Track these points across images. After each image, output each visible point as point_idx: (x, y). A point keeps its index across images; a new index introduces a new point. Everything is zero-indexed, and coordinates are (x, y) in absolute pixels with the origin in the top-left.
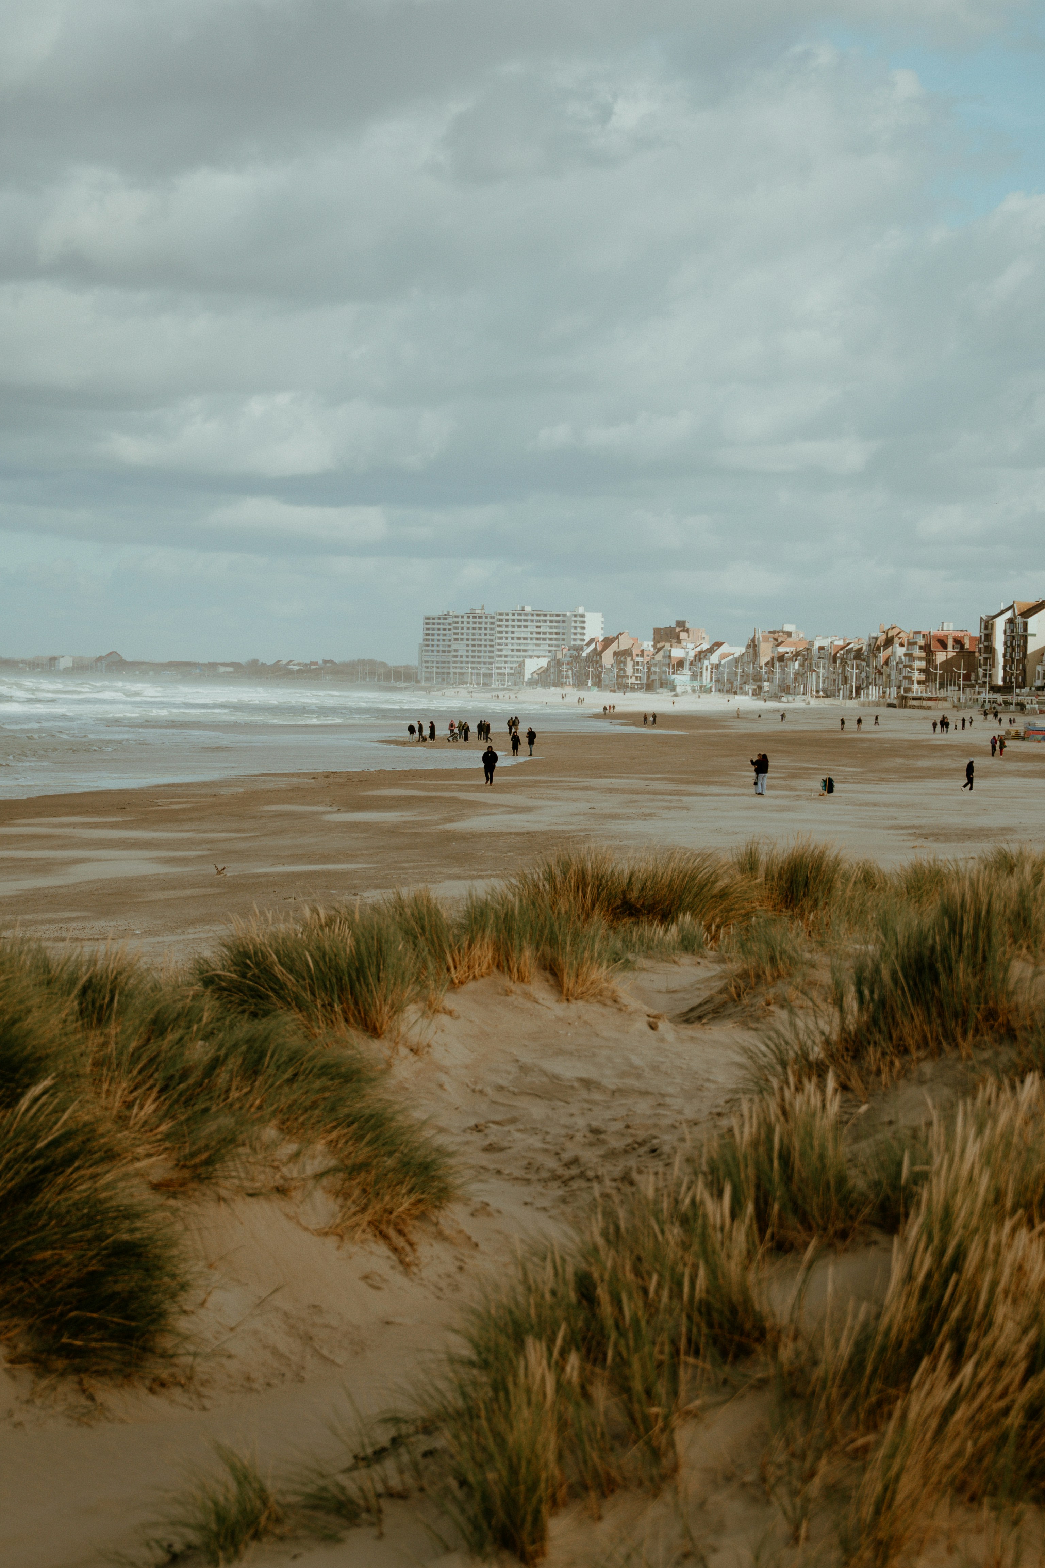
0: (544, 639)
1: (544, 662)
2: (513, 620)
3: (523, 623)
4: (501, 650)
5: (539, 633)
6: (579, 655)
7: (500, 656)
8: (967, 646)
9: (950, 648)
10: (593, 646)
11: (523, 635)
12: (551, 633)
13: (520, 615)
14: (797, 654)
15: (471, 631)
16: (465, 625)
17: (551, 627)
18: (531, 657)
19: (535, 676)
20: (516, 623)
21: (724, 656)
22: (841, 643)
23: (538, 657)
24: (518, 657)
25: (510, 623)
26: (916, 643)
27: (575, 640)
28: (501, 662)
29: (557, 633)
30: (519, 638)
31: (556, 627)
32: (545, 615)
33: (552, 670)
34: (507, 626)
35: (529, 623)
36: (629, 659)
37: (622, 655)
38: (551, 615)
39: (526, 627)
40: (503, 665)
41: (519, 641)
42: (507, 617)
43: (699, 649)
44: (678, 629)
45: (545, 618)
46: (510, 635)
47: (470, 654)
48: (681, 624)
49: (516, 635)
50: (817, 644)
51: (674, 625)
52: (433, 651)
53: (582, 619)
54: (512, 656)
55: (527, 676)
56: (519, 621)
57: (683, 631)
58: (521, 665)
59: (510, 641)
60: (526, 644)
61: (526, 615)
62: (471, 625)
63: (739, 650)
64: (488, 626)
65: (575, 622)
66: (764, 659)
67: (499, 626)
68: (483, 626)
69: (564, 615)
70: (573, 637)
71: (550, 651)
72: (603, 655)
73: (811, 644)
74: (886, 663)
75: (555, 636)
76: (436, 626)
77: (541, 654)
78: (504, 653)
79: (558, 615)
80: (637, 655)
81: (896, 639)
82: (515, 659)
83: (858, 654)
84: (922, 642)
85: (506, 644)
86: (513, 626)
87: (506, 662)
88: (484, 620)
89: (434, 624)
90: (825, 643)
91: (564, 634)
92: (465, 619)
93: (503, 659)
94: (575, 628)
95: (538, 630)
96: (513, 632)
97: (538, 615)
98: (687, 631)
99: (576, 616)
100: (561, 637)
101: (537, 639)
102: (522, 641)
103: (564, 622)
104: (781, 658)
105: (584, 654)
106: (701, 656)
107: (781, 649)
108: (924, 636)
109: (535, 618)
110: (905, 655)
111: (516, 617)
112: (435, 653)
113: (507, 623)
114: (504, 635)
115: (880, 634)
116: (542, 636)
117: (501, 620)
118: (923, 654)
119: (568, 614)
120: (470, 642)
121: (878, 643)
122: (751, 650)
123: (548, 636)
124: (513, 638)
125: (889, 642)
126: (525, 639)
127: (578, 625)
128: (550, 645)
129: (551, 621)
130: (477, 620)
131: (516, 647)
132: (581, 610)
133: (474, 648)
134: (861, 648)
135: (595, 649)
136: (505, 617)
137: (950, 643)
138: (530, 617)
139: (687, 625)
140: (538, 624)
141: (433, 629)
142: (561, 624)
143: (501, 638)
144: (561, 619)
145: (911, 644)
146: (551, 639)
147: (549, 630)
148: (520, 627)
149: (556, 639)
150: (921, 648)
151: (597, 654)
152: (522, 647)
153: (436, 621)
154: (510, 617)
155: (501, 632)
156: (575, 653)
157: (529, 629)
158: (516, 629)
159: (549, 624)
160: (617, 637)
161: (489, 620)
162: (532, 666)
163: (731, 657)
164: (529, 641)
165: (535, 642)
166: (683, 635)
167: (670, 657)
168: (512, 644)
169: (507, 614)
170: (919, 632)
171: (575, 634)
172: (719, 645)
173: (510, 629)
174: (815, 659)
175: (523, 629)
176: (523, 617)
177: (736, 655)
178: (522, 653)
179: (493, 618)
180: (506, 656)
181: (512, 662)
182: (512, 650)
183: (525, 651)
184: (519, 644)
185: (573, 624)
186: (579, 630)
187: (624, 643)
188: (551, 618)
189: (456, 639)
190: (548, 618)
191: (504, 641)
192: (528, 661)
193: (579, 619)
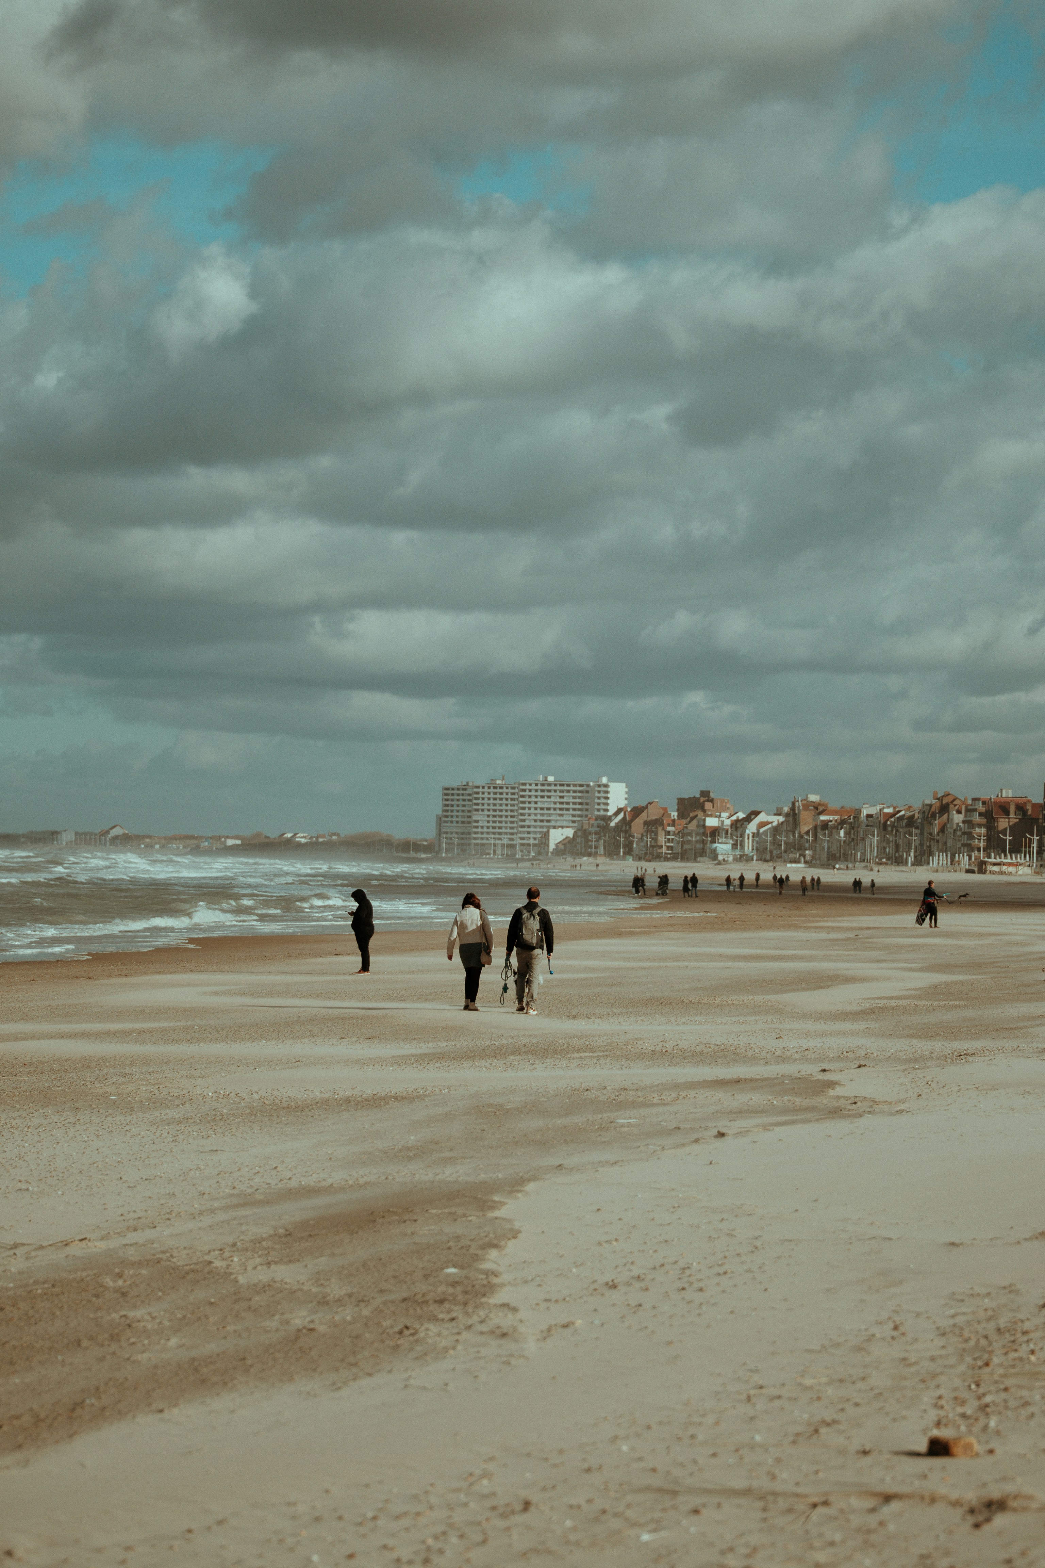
0: (568, 809)
1: (569, 833)
2: (536, 791)
3: (546, 794)
4: (524, 821)
5: (562, 803)
6: (608, 825)
7: (523, 827)
8: (1030, 812)
9: (1012, 815)
10: (621, 816)
11: (546, 805)
12: (574, 803)
13: (543, 785)
14: (842, 823)
15: (492, 801)
16: (486, 795)
17: (574, 797)
18: (554, 827)
19: (562, 847)
20: (539, 793)
21: (762, 825)
22: (890, 810)
23: (562, 827)
24: (541, 827)
25: (533, 793)
26: (975, 810)
27: (599, 810)
28: (524, 832)
29: (580, 804)
30: (542, 809)
31: (580, 797)
32: (568, 785)
33: (578, 840)
34: (530, 796)
35: (552, 793)
36: (660, 828)
37: (653, 825)
38: (575, 785)
39: (549, 797)
40: (526, 835)
41: (542, 812)
42: (530, 787)
43: (734, 818)
44: (702, 799)
45: (568, 788)
46: (533, 805)
47: (491, 824)
48: (705, 794)
49: (539, 805)
50: (865, 812)
51: (698, 795)
52: (452, 822)
53: (605, 789)
54: (535, 827)
55: (552, 846)
56: (542, 791)
57: (708, 801)
58: (546, 835)
59: (532, 811)
60: (549, 815)
61: (549, 785)
62: (492, 796)
63: (776, 820)
64: (510, 796)
65: (599, 792)
66: (804, 828)
67: (522, 796)
68: (504, 796)
69: (588, 786)
70: (597, 807)
71: (574, 822)
72: (633, 824)
73: (860, 812)
74: (942, 830)
75: (578, 806)
76: (456, 797)
77: (565, 824)
78: (527, 823)
79: (581, 785)
80: (669, 825)
81: (951, 806)
82: (538, 830)
83: (911, 821)
84: (981, 808)
85: (529, 815)
86: (536, 797)
87: (529, 833)
88: (505, 790)
89: (453, 795)
90: (873, 811)
91: (587, 804)
92: (486, 790)
93: (526, 829)
94: (599, 798)
95: (562, 800)
96: (536, 803)
97: (562, 785)
98: (712, 801)
99: (599, 786)
100: (585, 807)
101: (561, 809)
102: (545, 812)
103: (587, 792)
104: (825, 825)
105: (613, 824)
106: (738, 826)
107: (823, 818)
108: (984, 803)
109: (558, 788)
110: (964, 822)
111: (539, 787)
112: (455, 824)
113: (530, 794)
114: (527, 805)
115: (934, 801)
116: (565, 806)
117: (523, 790)
118: (984, 821)
119: (592, 784)
120: (492, 813)
121: (933, 809)
122: (791, 819)
123: (571, 806)
124: (536, 809)
125: (944, 809)
126: (548, 809)
127: (602, 795)
128: (573, 816)
129: (575, 792)
130: (498, 790)
131: (539, 817)
132: (604, 780)
133: (495, 819)
134: (913, 816)
135: (624, 818)
136: (527, 787)
137: (1012, 809)
138: (553, 787)
139: (712, 795)
140: (561, 794)
141: (452, 800)
142: (585, 795)
143: (524, 808)
144: (586, 791)
145: (970, 811)
146: (574, 809)
147: (572, 800)
148: (542, 797)
149: (579, 810)
150: (981, 814)
151: (626, 824)
152: (545, 818)
153: (455, 792)
154: (533, 787)
155: (524, 802)
156: (602, 822)
157: (553, 799)
158: (539, 799)
159: (572, 794)
160: (647, 806)
161: (510, 790)
162: (557, 836)
163: (770, 826)
164: (552, 812)
165: (558, 812)
166: (708, 805)
167: (704, 826)
168: (536, 815)
169: (530, 785)
170: (978, 799)
171: (599, 804)
172: (756, 813)
174: (863, 827)
175: (546, 799)
176: (546, 788)
177: (775, 824)
178: (545, 824)
179: (513, 788)
180: (529, 827)
181: (535, 833)
182: (535, 821)
183: (548, 821)
184: (542, 815)
186: (603, 801)
187: (653, 814)
188: (575, 788)
189: (477, 810)
190: (572, 788)
191: (527, 811)
192: (552, 831)
193: (602, 789)
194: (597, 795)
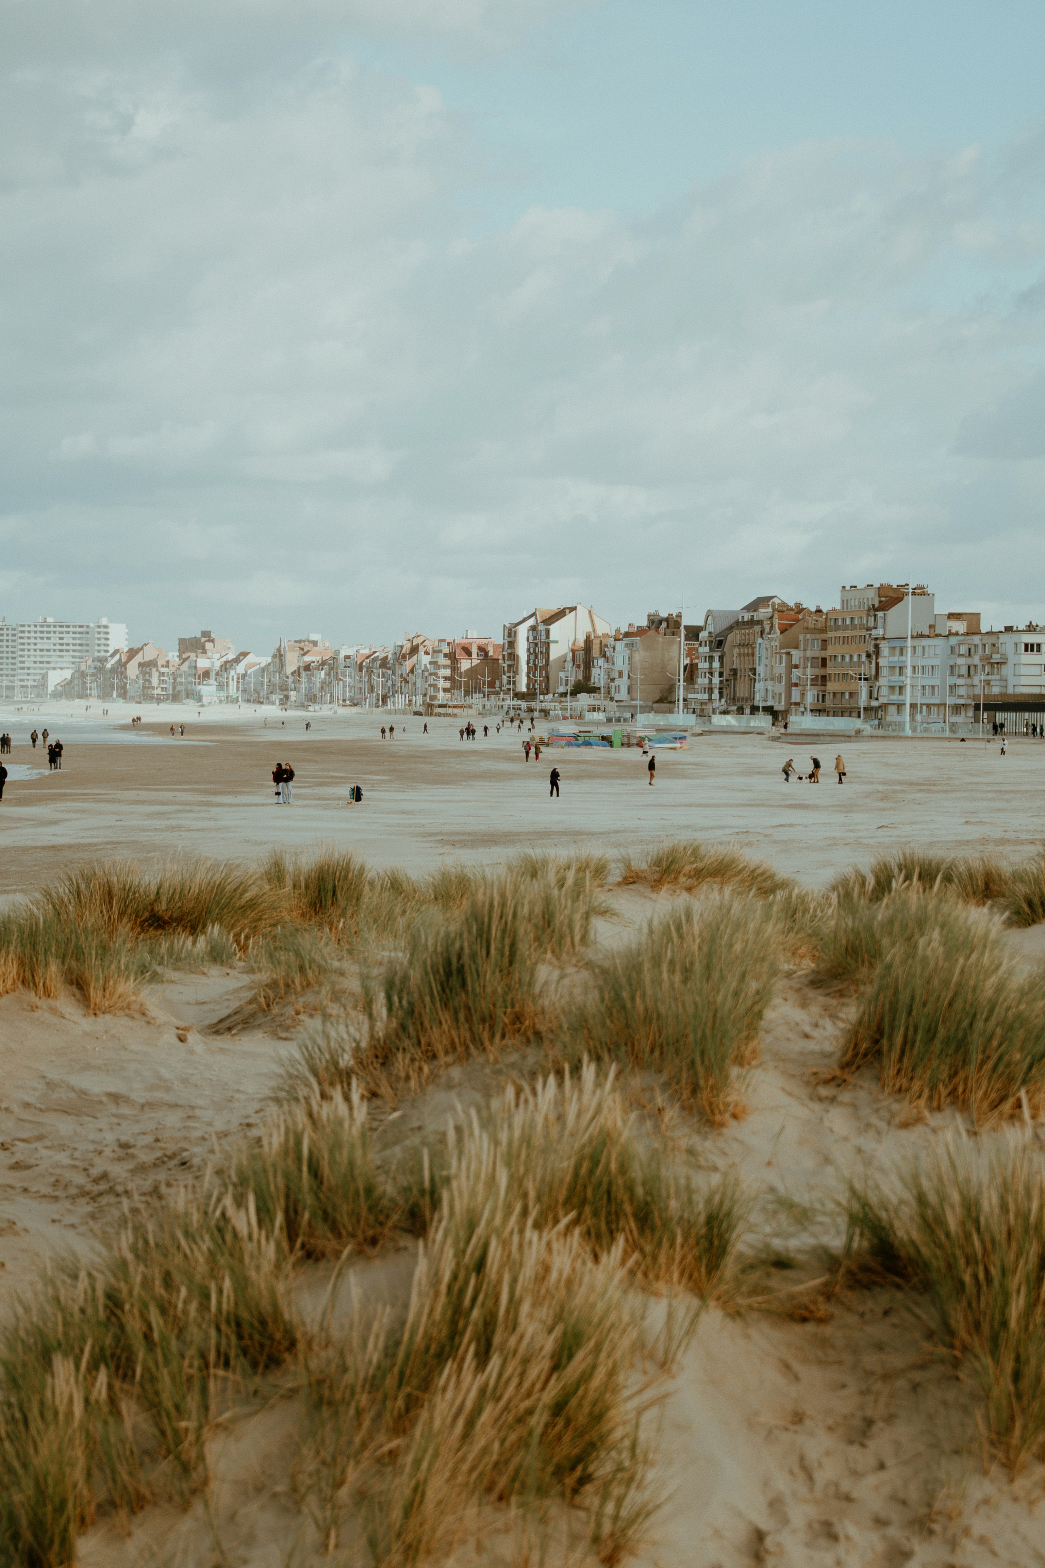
0: (68, 651)
1: (67, 674)
2: (36, 632)
3: (45, 635)
4: (23, 662)
5: (62, 644)
6: (104, 667)
7: (23, 668)
8: (491, 653)
9: (474, 655)
10: (117, 657)
11: (46, 647)
12: (74, 645)
13: (42, 626)
14: (324, 663)
17: (74, 639)
18: (54, 669)
19: (59, 688)
20: (39, 635)
21: (250, 666)
22: (366, 652)
23: (62, 669)
24: (41, 669)
25: (32, 635)
26: (440, 651)
27: (99, 651)
28: (24, 674)
29: (80, 645)
30: (41, 650)
31: (79, 639)
32: (68, 626)
33: (76, 681)
34: (29, 638)
35: (52, 635)
36: (154, 670)
37: (147, 666)
38: (74, 626)
39: (48, 638)
40: (26, 677)
41: (42, 653)
42: (29, 629)
43: (224, 659)
44: (203, 640)
45: (67, 630)
46: (32, 647)
48: (206, 634)
49: (38, 647)
50: (343, 653)
51: (199, 635)
53: (105, 630)
54: (35, 669)
55: (51, 688)
56: (42, 632)
57: (209, 641)
58: (45, 677)
59: (32, 652)
60: (49, 656)
61: (49, 626)
63: (265, 660)
64: (10, 638)
65: (99, 633)
66: (290, 669)
67: (21, 638)
68: (5, 638)
69: (88, 627)
70: (97, 648)
71: (73, 663)
72: (128, 666)
73: (337, 652)
74: (412, 671)
75: (78, 648)
77: (65, 665)
78: (26, 665)
79: (81, 627)
80: (162, 666)
81: (421, 647)
82: (39, 671)
83: (384, 663)
84: (446, 650)
85: (29, 656)
86: (35, 638)
87: (28, 674)
88: (5, 631)
90: (351, 652)
91: (87, 645)
93: (26, 671)
94: (99, 639)
95: (61, 641)
96: (35, 644)
97: (61, 626)
98: (213, 641)
99: (99, 627)
100: (84, 648)
101: (61, 651)
102: (45, 653)
103: (87, 633)
104: (307, 668)
105: (109, 666)
106: (226, 666)
107: (307, 659)
108: (448, 644)
109: (58, 629)
110: (430, 663)
111: (39, 629)
113: (29, 635)
114: (26, 647)
115: (405, 643)
116: (64, 647)
117: (23, 632)
118: (448, 662)
119: (92, 625)
121: (404, 651)
122: (277, 659)
123: (71, 647)
124: (35, 650)
125: (414, 650)
126: (48, 650)
127: (101, 635)
128: (73, 657)
129: (74, 633)
131: (38, 659)
132: (104, 621)
134: (387, 657)
135: (120, 660)
136: (26, 629)
137: (474, 651)
138: (52, 629)
139: (213, 636)
140: (61, 636)
142: (85, 636)
143: (23, 650)
144: (85, 631)
145: (436, 652)
146: (74, 651)
147: (71, 641)
148: (42, 638)
149: (79, 651)
150: (446, 655)
151: (122, 665)
152: (45, 659)
154: (32, 628)
155: (23, 644)
156: (99, 664)
157: (52, 641)
158: (38, 641)
159: (71, 635)
160: (142, 649)
161: (10, 632)
162: (56, 678)
163: (257, 667)
164: (52, 653)
165: (58, 653)
166: (209, 646)
167: (196, 667)
168: (35, 656)
169: (29, 626)
170: (444, 640)
171: (99, 645)
172: (245, 654)
173: (32, 641)
174: (341, 668)
175: (45, 640)
176: (45, 629)
177: (262, 665)
178: (45, 665)
179: (14, 629)
180: (29, 668)
181: (35, 674)
182: (35, 662)
183: (48, 662)
184: (42, 656)
185: (97, 636)
186: (103, 641)
187: (148, 654)
188: (74, 630)
190: (71, 629)
191: (26, 653)
192: (51, 673)
193: (102, 630)
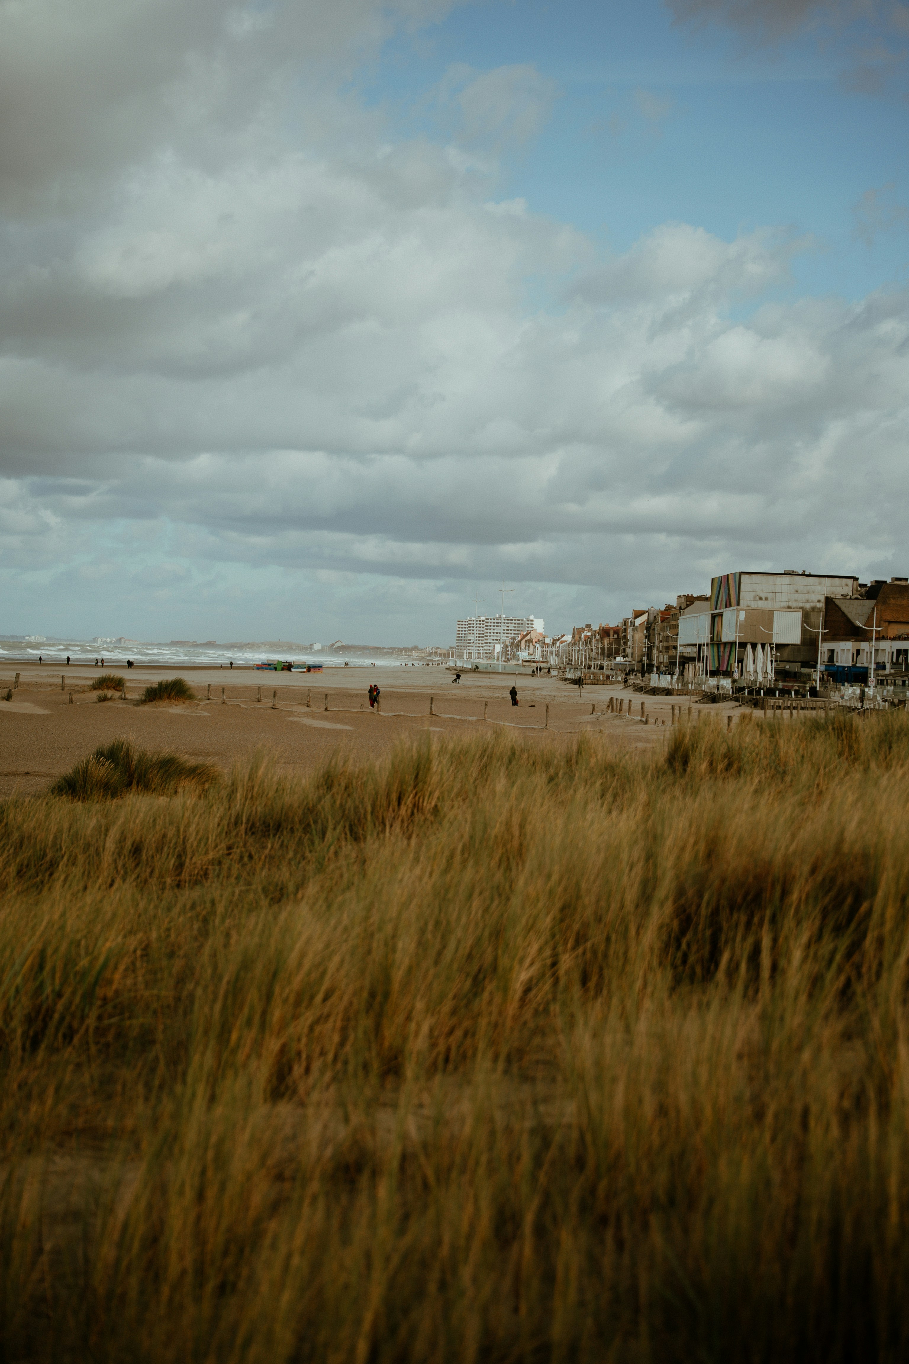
0: (511, 634)
2: (494, 623)
3: (499, 624)
5: (508, 630)
7: (486, 643)
9: (611, 636)
11: (499, 631)
12: (514, 630)
13: (498, 619)
15: (478, 629)
16: (474, 625)
20: (496, 624)
25: (492, 624)
28: (487, 646)
29: (518, 630)
30: (497, 633)
31: (518, 627)
32: (512, 620)
34: (490, 626)
35: (502, 624)
38: (515, 620)
41: (497, 635)
42: (491, 621)
45: (512, 622)
46: (492, 631)
49: (495, 631)
52: (461, 640)
53: (532, 622)
54: (493, 643)
59: (492, 634)
60: (501, 637)
61: (501, 620)
62: (478, 625)
65: (528, 624)
67: (487, 626)
68: (481, 626)
69: (522, 620)
76: (464, 626)
78: (488, 641)
85: (490, 636)
86: (494, 626)
89: (462, 625)
92: (475, 622)
93: (488, 645)
95: (508, 628)
96: (494, 629)
97: (508, 620)
99: (528, 621)
101: (507, 633)
102: (499, 635)
103: (522, 624)
109: (506, 621)
111: (496, 621)
112: (463, 641)
113: (491, 624)
114: (489, 631)
116: (509, 632)
117: (487, 622)
118: (601, 639)
119: (524, 619)
120: (478, 635)
123: (513, 632)
124: (494, 633)
126: (500, 633)
127: (530, 625)
129: (515, 624)
130: (482, 622)
131: (495, 638)
132: (532, 617)
133: (479, 639)
136: (489, 621)
138: (503, 621)
140: (508, 625)
141: (462, 628)
142: (520, 625)
143: (487, 633)
144: (520, 623)
147: (513, 628)
148: (497, 626)
151: (519, 642)
153: (464, 623)
154: (493, 621)
155: (487, 629)
158: (495, 628)
159: (513, 625)
164: (503, 635)
168: (493, 636)
169: (491, 619)
173: (492, 628)
175: (500, 628)
178: (496, 641)
180: (490, 643)
182: (493, 640)
188: (515, 622)
189: (470, 633)
190: (513, 622)
191: (489, 634)
192: (497, 646)
193: (530, 622)
194: (527, 626)
